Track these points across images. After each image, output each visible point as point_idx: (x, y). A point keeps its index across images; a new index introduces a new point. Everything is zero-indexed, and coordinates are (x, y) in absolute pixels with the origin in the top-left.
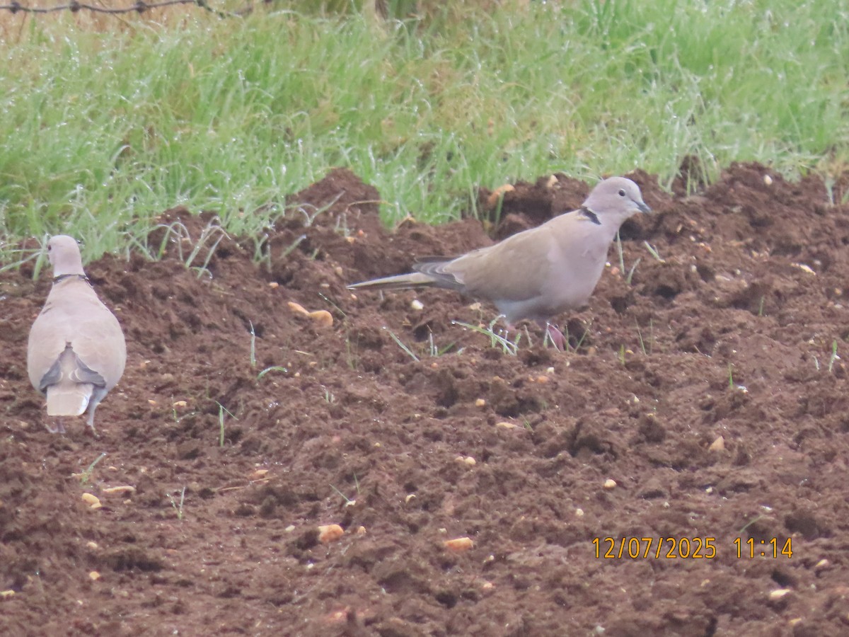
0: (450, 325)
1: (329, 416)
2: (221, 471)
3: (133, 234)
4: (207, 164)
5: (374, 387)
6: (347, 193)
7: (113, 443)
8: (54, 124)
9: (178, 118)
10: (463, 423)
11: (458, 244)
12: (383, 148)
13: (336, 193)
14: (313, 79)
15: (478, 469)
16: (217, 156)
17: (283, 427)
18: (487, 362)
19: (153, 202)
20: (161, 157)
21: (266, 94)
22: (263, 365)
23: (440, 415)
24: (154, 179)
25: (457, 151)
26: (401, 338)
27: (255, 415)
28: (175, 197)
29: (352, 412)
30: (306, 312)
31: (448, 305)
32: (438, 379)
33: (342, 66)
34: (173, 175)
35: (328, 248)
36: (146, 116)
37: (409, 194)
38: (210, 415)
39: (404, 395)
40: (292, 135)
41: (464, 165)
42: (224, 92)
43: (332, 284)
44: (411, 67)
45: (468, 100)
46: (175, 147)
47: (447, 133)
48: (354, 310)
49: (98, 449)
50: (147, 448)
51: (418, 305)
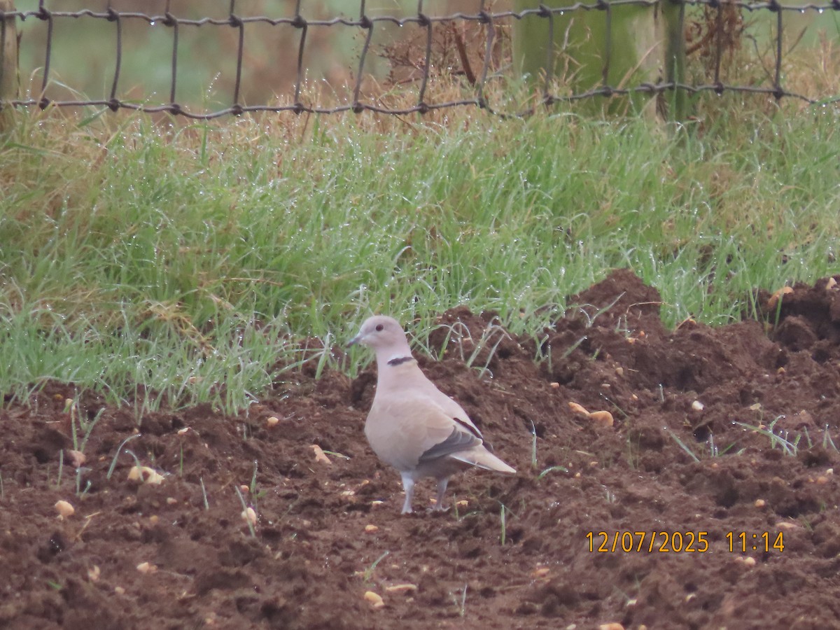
0: (729, 426)
1: (610, 516)
2: (503, 570)
3: (415, 334)
4: (488, 265)
5: (655, 487)
6: (628, 294)
7: (396, 542)
8: (337, 225)
9: (460, 219)
10: (743, 523)
11: (738, 346)
12: (664, 251)
13: (618, 294)
14: (593, 181)
15: (758, 569)
16: (499, 257)
17: (565, 527)
18: (768, 462)
19: (435, 302)
20: (443, 258)
21: (546, 196)
22: (544, 465)
23: (720, 515)
24: (435, 279)
25: (737, 254)
26: (683, 438)
27: (536, 514)
28: (456, 297)
29: (633, 512)
30: (587, 413)
31: (728, 406)
32: (719, 480)
33: (623, 169)
34: (454, 275)
35: (609, 348)
36: (428, 218)
37: (690, 295)
38: (492, 515)
39: (684, 495)
40: (573, 236)
41: (744, 267)
42: (506, 194)
43: (612, 384)
44: (691, 170)
45: (749, 202)
46: (456, 248)
47: (727, 236)
48: (635, 410)
49: (380, 548)
50: (429, 547)
51: (698, 406)
